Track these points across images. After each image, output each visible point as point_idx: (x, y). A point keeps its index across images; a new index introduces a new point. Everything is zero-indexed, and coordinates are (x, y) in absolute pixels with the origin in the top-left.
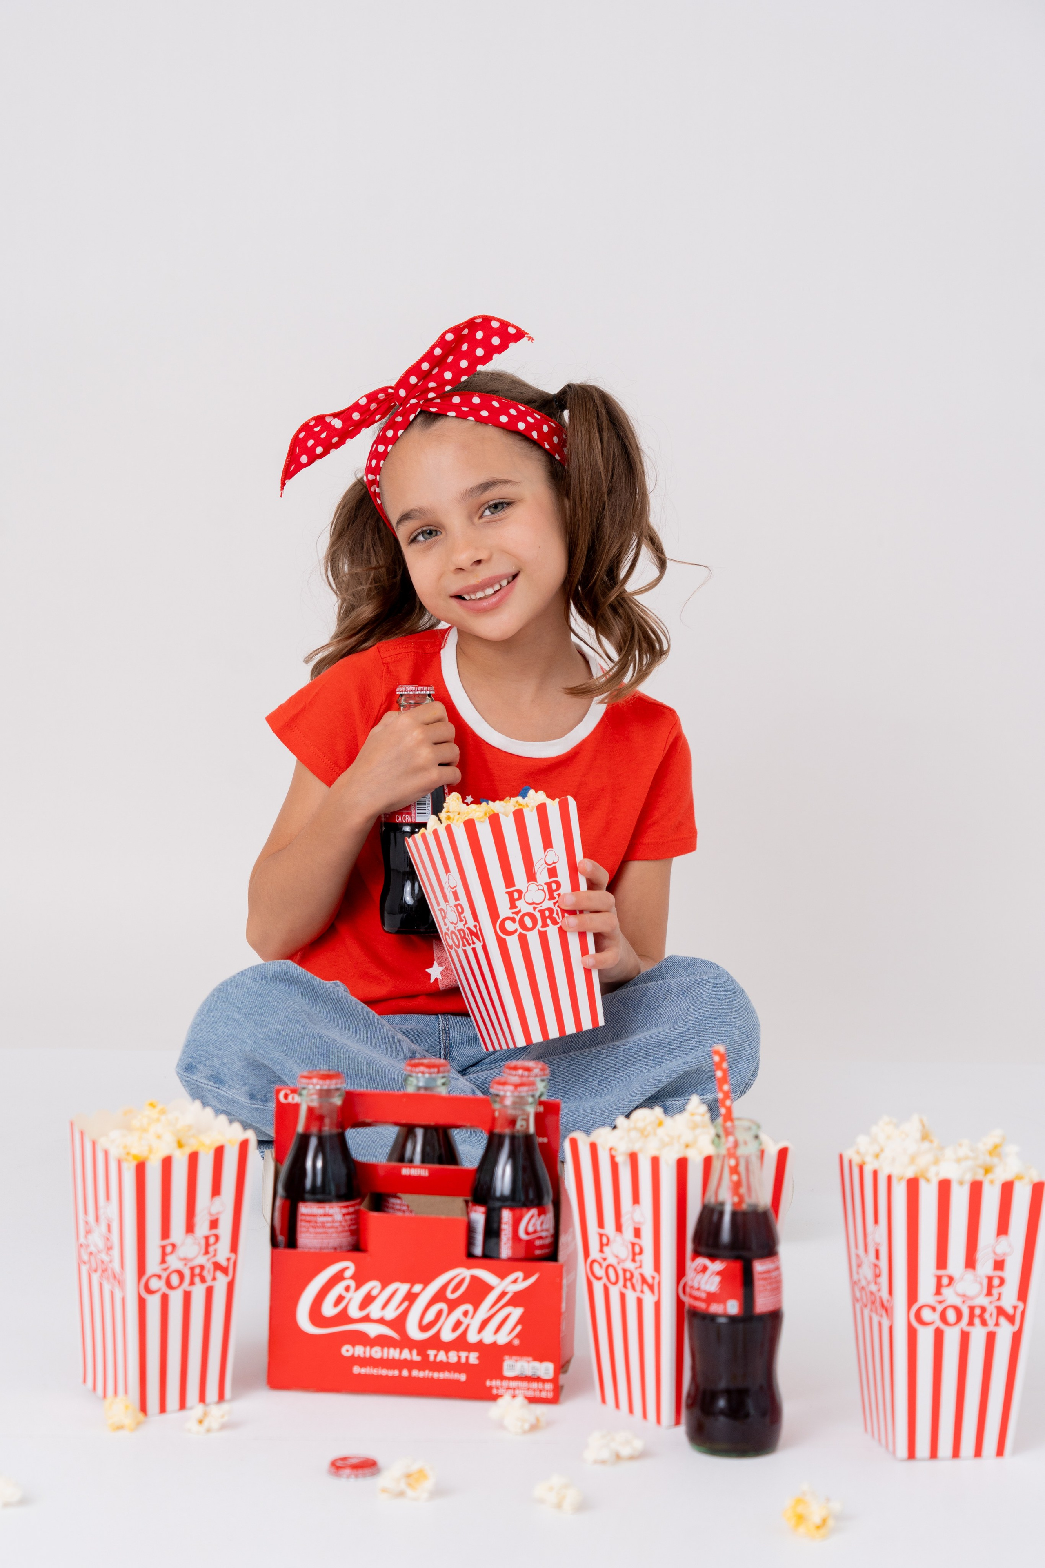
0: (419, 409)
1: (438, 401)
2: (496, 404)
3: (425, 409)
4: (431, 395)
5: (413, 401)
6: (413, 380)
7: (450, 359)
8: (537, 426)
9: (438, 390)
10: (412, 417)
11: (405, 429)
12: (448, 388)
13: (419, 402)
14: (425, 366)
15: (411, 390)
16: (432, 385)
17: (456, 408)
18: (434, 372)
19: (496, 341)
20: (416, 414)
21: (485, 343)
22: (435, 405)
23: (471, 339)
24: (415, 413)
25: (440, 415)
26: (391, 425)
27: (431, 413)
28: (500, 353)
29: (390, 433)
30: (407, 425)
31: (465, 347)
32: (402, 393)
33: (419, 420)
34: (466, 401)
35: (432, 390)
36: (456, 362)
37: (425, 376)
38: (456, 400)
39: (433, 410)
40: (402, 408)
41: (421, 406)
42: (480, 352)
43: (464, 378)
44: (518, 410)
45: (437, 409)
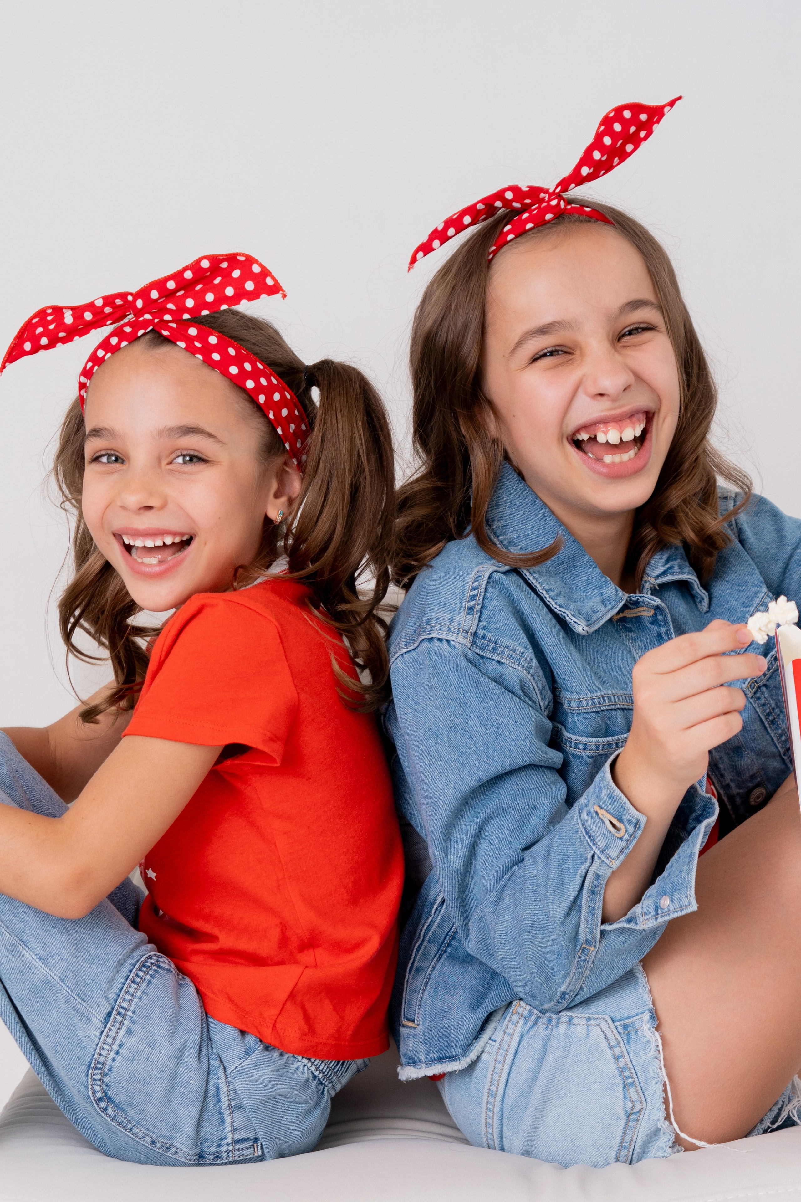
0: (151, 327)
1: (174, 325)
2: (232, 351)
3: (157, 329)
4: (167, 317)
5: (148, 316)
6: (154, 294)
7: (199, 287)
8: (269, 391)
9: (177, 315)
10: (141, 332)
11: (130, 342)
12: (186, 316)
13: (153, 320)
14: (171, 285)
15: (149, 304)
16: (170, 306)
17: (189, 340)
18: (179, 294)
19: (250, 286)
20: (147, 331)
21: (238, 285)
22: (169, 329)
23: (226, 274)
24: (145, 330)
25: (170, 341)
26: (118, 333)
27: (162, 335)
28: (249, 300)
29: (114, 341)
30: (133, 339)
31: (217, 281)
32: (139, 304)
33: (148, 337)
34: (202, 337)
35: (170, 312)
36: (204, 292)
37: (168, 295)
38: (193, 331)
39: (165, 333)
40: (135, 319)
41: (154, 325)
42: (230, 291)
43: (205, 312)
44: (254, 366)
45: (169, 334)
